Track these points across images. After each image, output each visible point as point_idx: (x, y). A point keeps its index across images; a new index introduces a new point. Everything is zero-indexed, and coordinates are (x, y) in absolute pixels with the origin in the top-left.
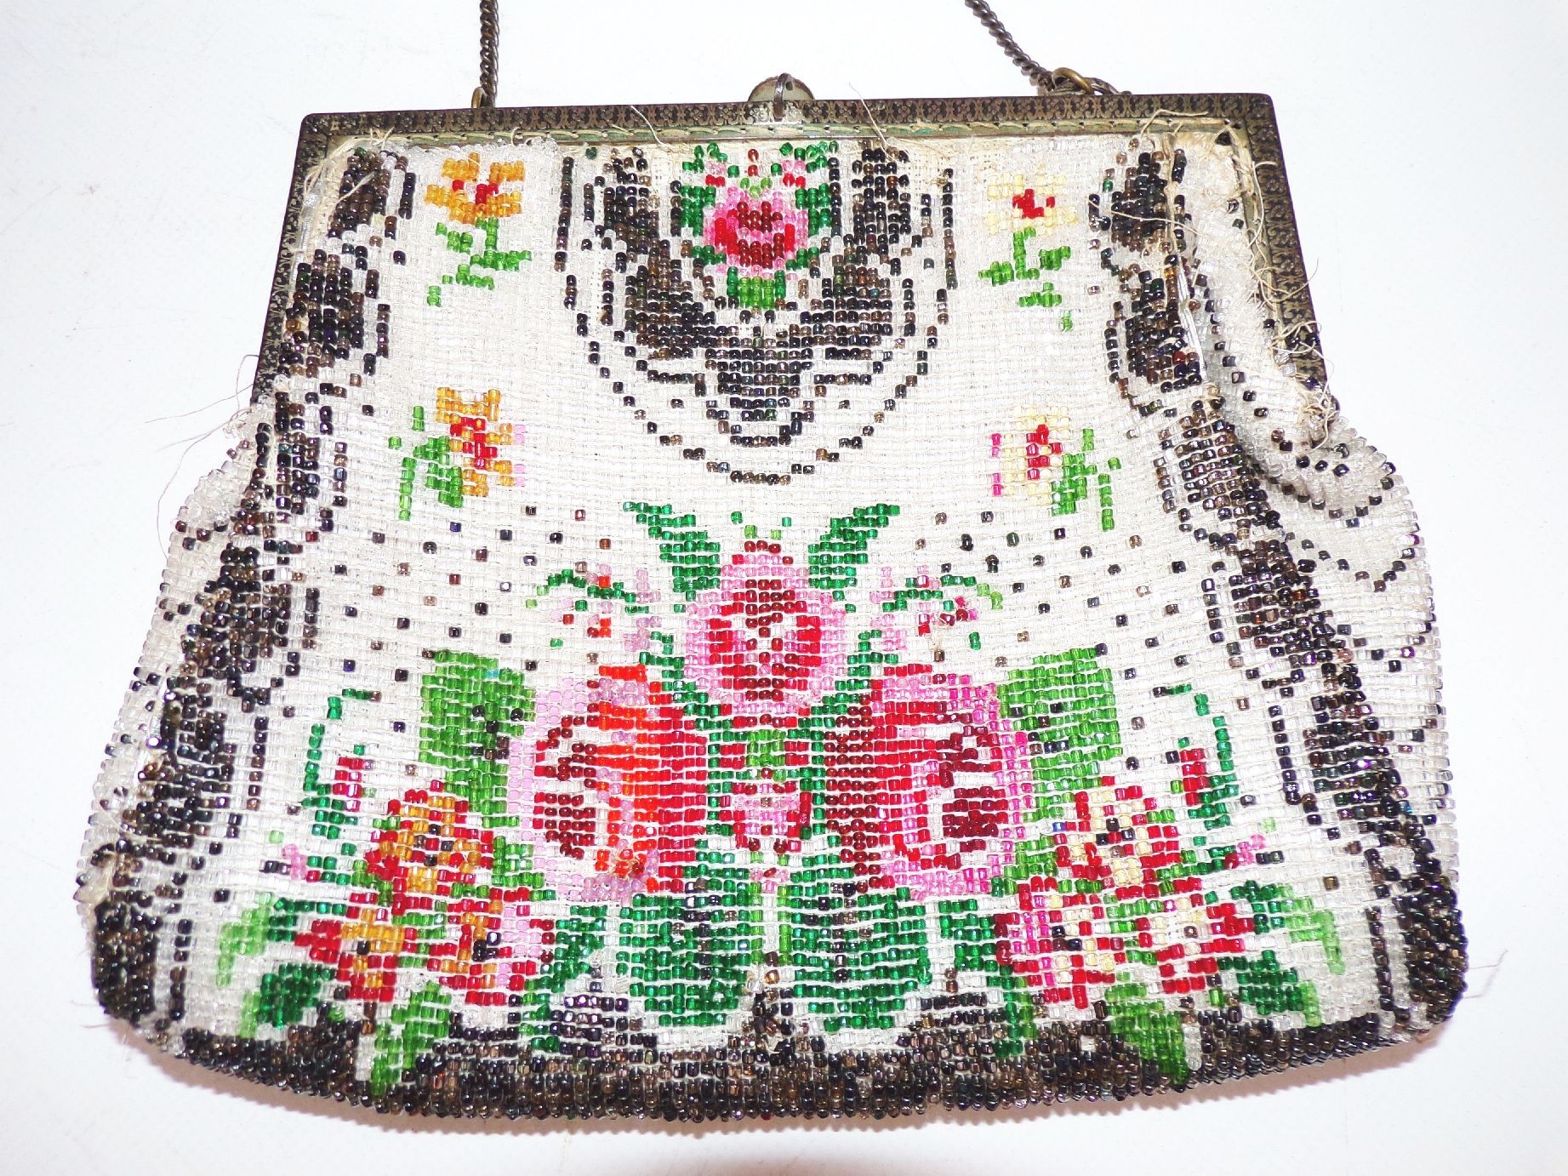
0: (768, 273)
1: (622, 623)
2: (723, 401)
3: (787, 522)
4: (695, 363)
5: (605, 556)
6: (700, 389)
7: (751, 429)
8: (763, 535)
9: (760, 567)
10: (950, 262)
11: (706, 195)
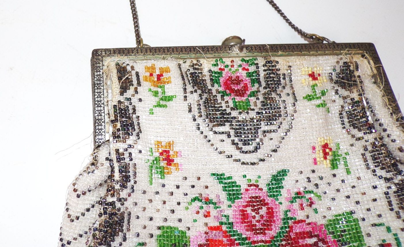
0: (244, 99)
1: (214, 213)
2: (236, 140)
3: (259, 177)
4: (226, 128)
5: (207, 191)
6: (229, 136)
7: (246, 148)
8: (253, 182)
9: (253, 192)
10: (294, 94)
11: (220, 74)
